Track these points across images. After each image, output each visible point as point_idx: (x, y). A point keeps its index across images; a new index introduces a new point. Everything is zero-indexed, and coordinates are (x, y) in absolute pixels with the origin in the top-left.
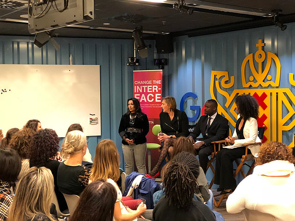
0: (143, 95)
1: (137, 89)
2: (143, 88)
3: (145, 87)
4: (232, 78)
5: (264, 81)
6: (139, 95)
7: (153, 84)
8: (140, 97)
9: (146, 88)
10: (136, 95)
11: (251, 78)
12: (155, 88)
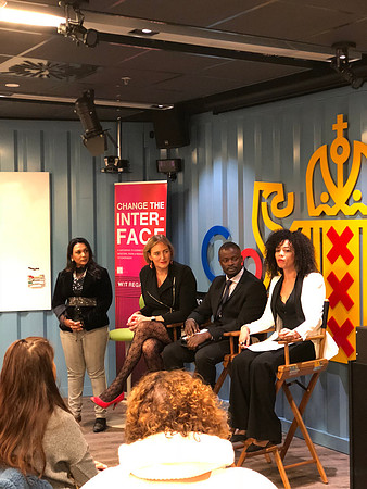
0: (132, 231)
1: (121, 219)
2: (132, 217)
3: (135, 214)
4: (290, 196)
5: (347, 203)
6: (125, 230)
7: (149, 210)
8: (127, 234)
9: (138, 217)
10: (119, 231)
11: (325, 197)
12: (154, 216)
